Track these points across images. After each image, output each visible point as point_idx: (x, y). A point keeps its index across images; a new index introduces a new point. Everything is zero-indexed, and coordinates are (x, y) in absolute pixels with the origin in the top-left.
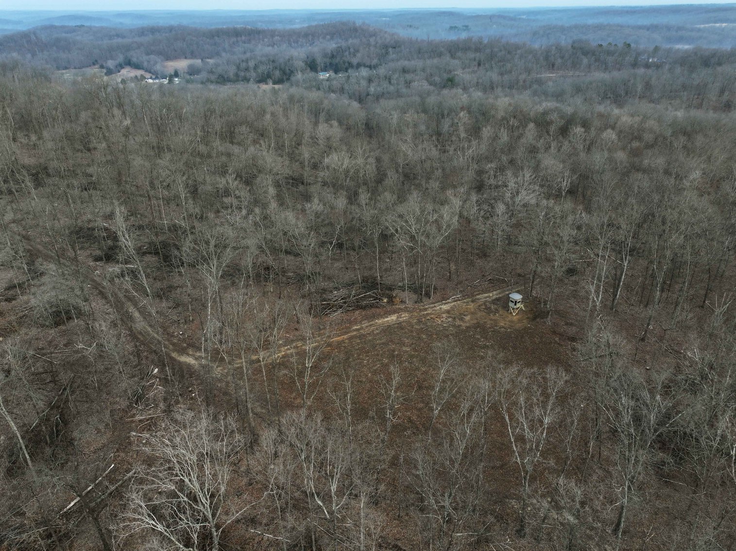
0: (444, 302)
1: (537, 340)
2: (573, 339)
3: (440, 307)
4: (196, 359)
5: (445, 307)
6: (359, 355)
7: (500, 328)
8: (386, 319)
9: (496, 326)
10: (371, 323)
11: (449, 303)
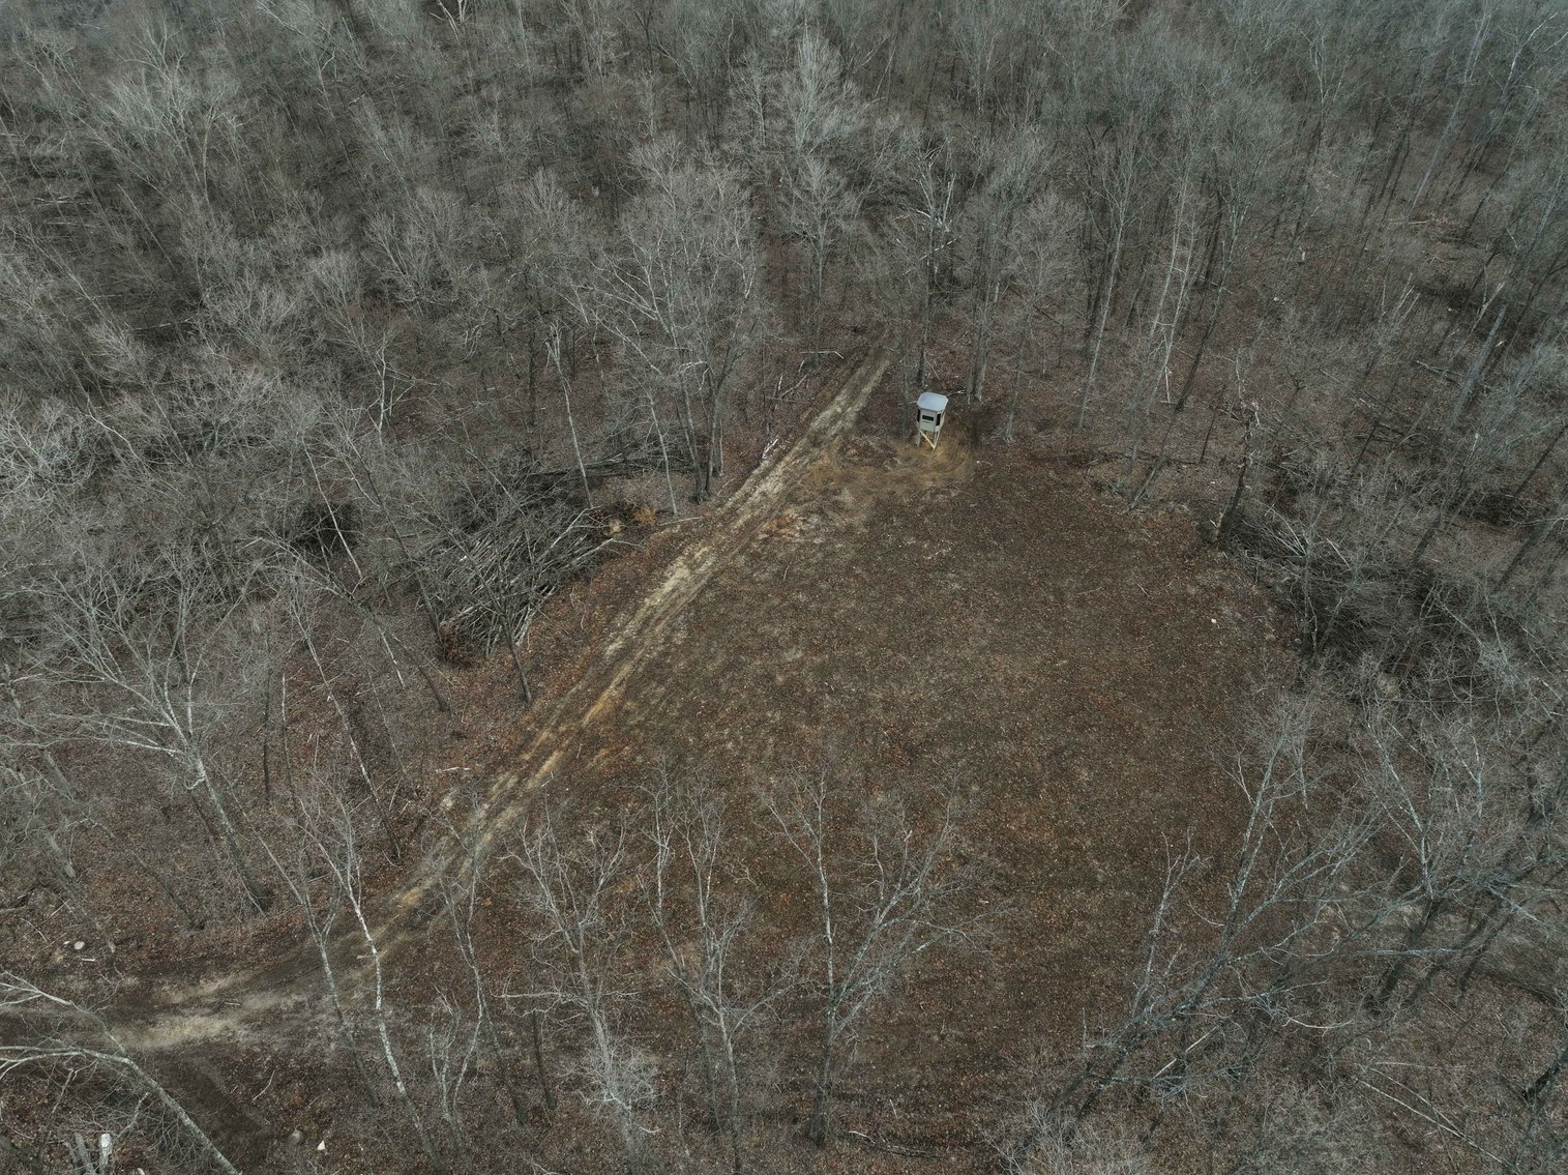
0: (756, 472)
1: (1022, 495)
2: (1079, 461)
3: (759, 490)
4: (218, 1009)
5: (772, 486)
6: (699, 735)
7: (933, 495)
8: (668, 586)
9: (922, 494)
10: (641, 614)
11: (768, 470)
